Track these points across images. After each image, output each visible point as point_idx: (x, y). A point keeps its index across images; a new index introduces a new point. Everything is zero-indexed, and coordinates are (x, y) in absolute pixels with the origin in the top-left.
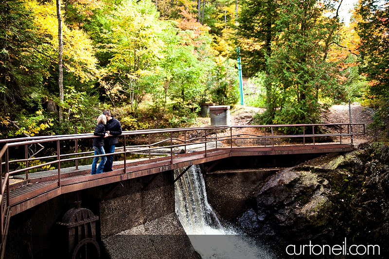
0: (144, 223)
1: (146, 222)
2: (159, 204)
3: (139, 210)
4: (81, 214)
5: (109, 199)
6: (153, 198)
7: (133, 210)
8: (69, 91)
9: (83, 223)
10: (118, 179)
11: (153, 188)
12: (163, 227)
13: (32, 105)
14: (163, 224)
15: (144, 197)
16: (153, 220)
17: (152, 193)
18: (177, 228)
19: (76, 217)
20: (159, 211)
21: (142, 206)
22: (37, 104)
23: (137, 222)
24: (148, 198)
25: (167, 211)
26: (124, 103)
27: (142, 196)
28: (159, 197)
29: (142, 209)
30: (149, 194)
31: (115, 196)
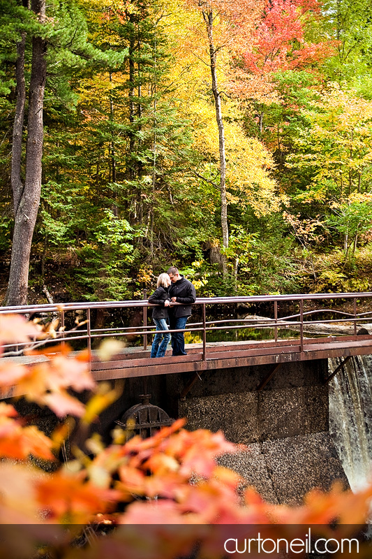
0: (261, 441)
1: (265, 440)
2: (293, 414)
3: (253, 419)
4: (146, 413)
5: (195, 397)
6: (281, 404)
7: (239, 418)
8: (235, 232)
9: (147, 427)
10: (190, 368)
11: (282, 387)
12: (297, 453)
13: (184, 253)
14: (299, 447)
15: (263, 400)
16: (281, 438)
17: (278, 396)
18: (327, 457)
19: (138, 417)
20: (293, 425)
21: (258, 412)
22: (194, 251)
23: (247, 437)
24: (270, 401)
25: (311, 427)
26: (336, 248)
27: (260, 400)
28: (294, 403)
29: (258, 418)
30: (274, 396)
31: (207, 394)
